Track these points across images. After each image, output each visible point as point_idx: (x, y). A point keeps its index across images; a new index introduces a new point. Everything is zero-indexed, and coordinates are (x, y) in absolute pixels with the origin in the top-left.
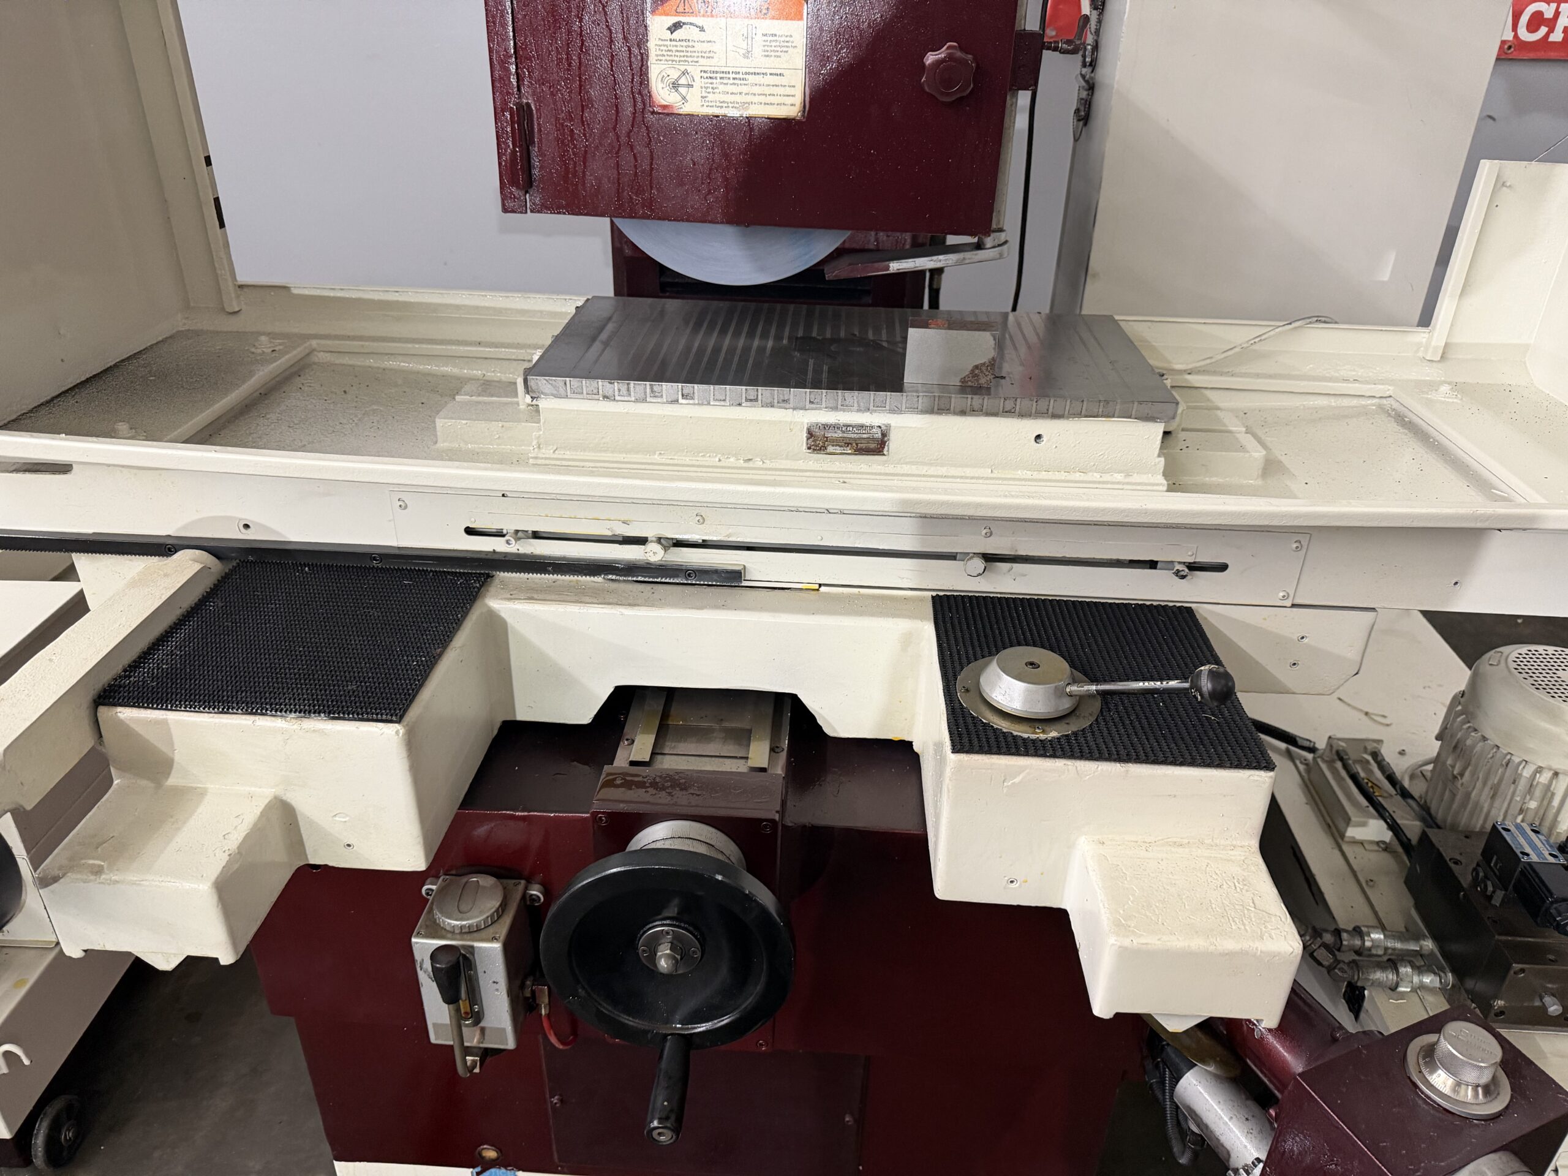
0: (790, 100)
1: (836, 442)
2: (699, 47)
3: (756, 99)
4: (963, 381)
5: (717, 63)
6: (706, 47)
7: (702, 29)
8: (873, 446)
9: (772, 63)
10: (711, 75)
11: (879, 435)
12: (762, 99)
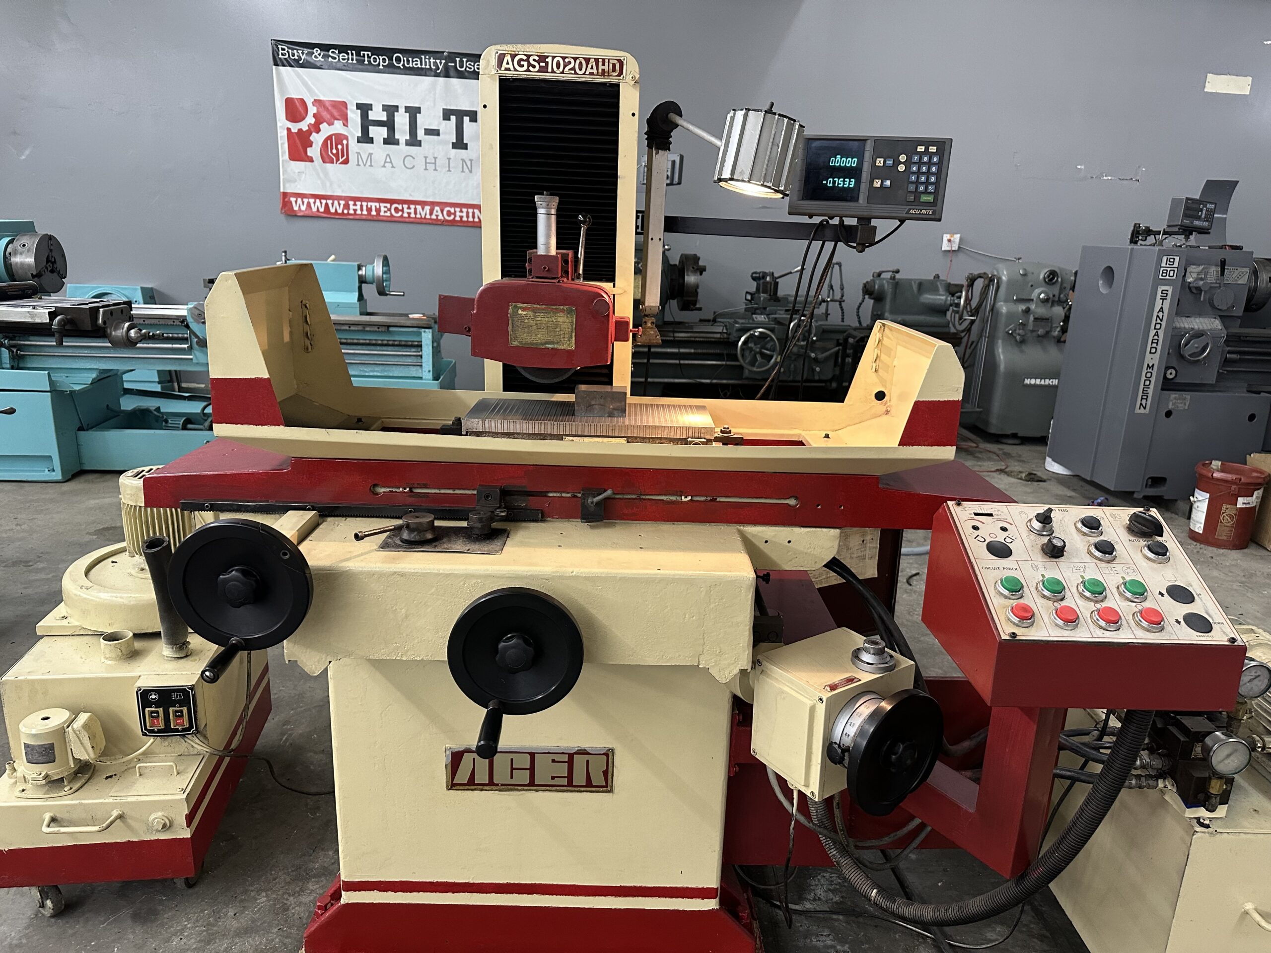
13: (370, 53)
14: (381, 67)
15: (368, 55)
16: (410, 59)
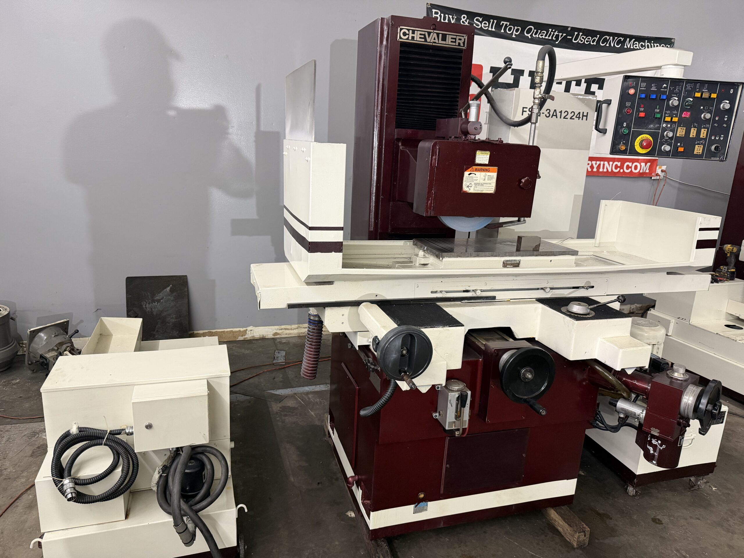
0: (492, 189)
1: (509, 264)
2: (474, 178)
3: (485, 189)
4: (533, 249)
5: (478, 181)
6: (476, 178)
7: (475, 174)
8: (517, 265)
9: (489, 182)
10: (476, 184)
11: (518, 262)
12: (486, 189)
13: (508, 23)
14: (514, 36)
15: (506, 24)
16: (539, 31)
